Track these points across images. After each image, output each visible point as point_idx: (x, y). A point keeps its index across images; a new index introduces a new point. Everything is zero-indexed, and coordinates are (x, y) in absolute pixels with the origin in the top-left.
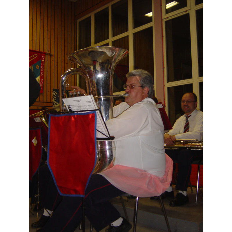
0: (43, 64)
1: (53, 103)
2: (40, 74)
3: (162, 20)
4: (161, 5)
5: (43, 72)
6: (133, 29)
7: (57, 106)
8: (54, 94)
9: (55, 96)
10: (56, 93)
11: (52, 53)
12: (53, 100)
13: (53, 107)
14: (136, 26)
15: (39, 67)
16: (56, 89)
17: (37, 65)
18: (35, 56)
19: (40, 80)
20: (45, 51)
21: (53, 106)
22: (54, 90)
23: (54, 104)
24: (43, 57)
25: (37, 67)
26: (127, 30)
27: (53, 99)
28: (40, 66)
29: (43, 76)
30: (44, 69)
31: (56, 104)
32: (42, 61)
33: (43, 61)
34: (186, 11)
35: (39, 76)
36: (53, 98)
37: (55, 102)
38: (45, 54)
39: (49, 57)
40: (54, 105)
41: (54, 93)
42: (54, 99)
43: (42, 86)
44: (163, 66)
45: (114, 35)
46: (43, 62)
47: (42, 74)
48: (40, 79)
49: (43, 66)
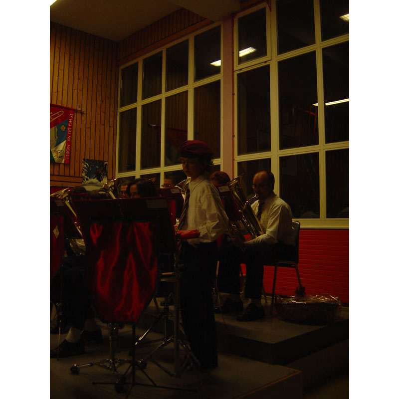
0: (70, 124)
1: (83, 178)
2: (67, 138)
3: (233, 72)
4: (233, 53)
5: (71, 135)
6: (194, 82)
7: (88, 182)
8: (85, 166)
9: (85, 168)
10: (87, 164)
11: (84, 110)
12: (84, 174)
13: (83, 183)
14: (198, 77)
15: (65, 128)
16: (87, 160)
17: (63, 126)
18: (60, 113)
19: (66, 146)
20: (75, 107)
22: (84, 160)
23: (84, 180)
24: (71, 115)
25: (63, 128)
26: (186, 83)
28: (67, 127)
29: (71, 140)
30: (72, 130)
31: (87, 180)
33: (71, 120)
34: (266, 62)
35: (65, 141)
36: (83, 171)
37: (86, 177)
38: (74, 111)
39: (79, 115)
41: (85, 164)
42: (85, 172)
44: (233, 133)
45: (167, 90)
46: (71, 122)
47: (70, 138)
48: (67, 144)
49: (70, 127)
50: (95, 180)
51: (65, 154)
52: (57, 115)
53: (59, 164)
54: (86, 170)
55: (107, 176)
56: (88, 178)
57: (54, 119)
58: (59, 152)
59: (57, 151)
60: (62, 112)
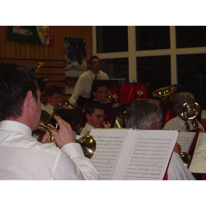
1: (65, 61)
7: (70, 66)
8: (67, 46)
9: (67, 49)
10: (68, 44)
12: (66, 57)
13: (66, 68)
16: (68, 38)
21: (65, 66)
22: (65, 38)
23: (66, 63)
27: (65, 55)
31: (69, 63)
36: (65, 53)
37: (68, 60)
40: (67, 65)
41: (67, 44)
42: (67, 54)
50: (76, 63)
51: (50, 33)
54: (67, 51)
55: (86, 57)
56: (70, 61)
58: (44, 30)
59: (42, 30)
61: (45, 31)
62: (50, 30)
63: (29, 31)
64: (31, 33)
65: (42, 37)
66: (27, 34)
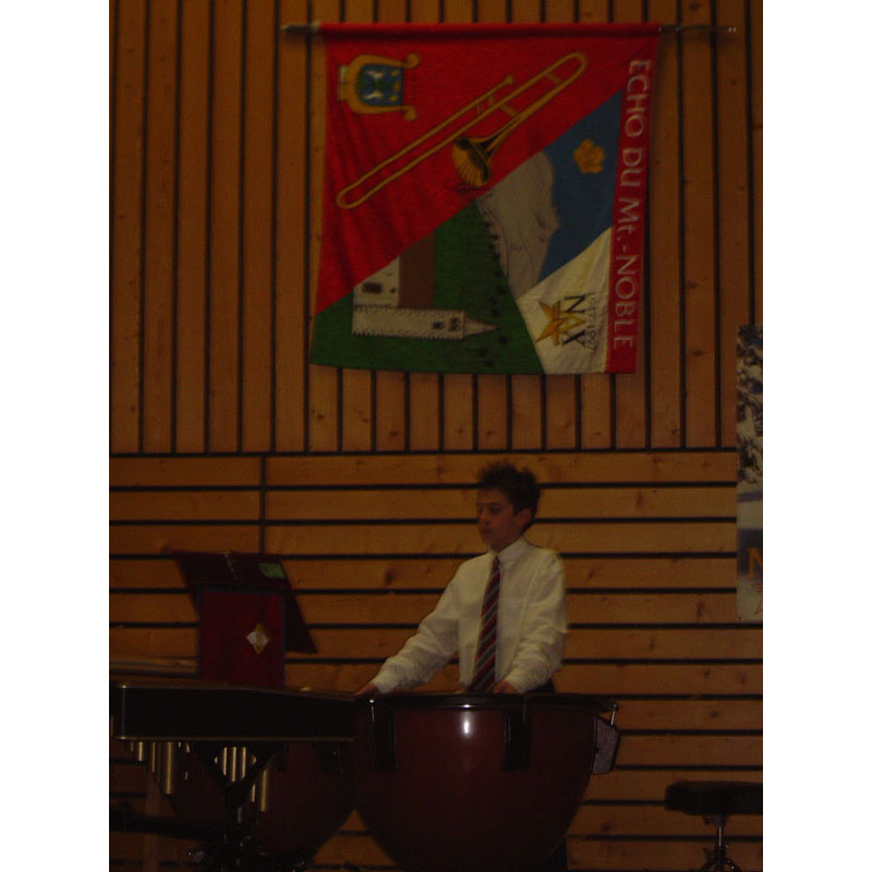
0: (636, 125)
1: (742, 449)
2: (614, 219)
5: (645, 193)
9: (756, 386)
12: (745, 430)
15: (599, 155)
17: (589, 144)
18: (563, 72)
19: (616, 265)
20: (663, 15)
21: (742, 475)
24: (641, 70)
25: (590, 156)
27: (742, 418)
28: (614, 143)
29: (644, 225)
30: (644, 163)
32: (632, 104)
33: (640, 97)
35: (606, 237)
36: (741, 409)
38: (659, 37)
39: (697, 53)
42: (757, 412)
43: (626, 317)
46: (636, 113)
47: (635, 210)
48: (615, 254)
49: (635, 143)
51: (612, 316)
52: (544, 86)
53: (578, 379)
57: (525, 115)
58: (567, 305)
59: (556, 306)
60: (574, 64)
61: (570, 311)
62: (613, 299)
63: (461, 316)
64: (475, 328)
65: (549, 341)
66: (445, 333)
